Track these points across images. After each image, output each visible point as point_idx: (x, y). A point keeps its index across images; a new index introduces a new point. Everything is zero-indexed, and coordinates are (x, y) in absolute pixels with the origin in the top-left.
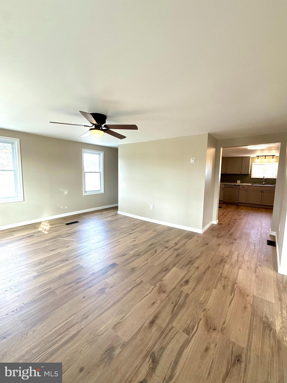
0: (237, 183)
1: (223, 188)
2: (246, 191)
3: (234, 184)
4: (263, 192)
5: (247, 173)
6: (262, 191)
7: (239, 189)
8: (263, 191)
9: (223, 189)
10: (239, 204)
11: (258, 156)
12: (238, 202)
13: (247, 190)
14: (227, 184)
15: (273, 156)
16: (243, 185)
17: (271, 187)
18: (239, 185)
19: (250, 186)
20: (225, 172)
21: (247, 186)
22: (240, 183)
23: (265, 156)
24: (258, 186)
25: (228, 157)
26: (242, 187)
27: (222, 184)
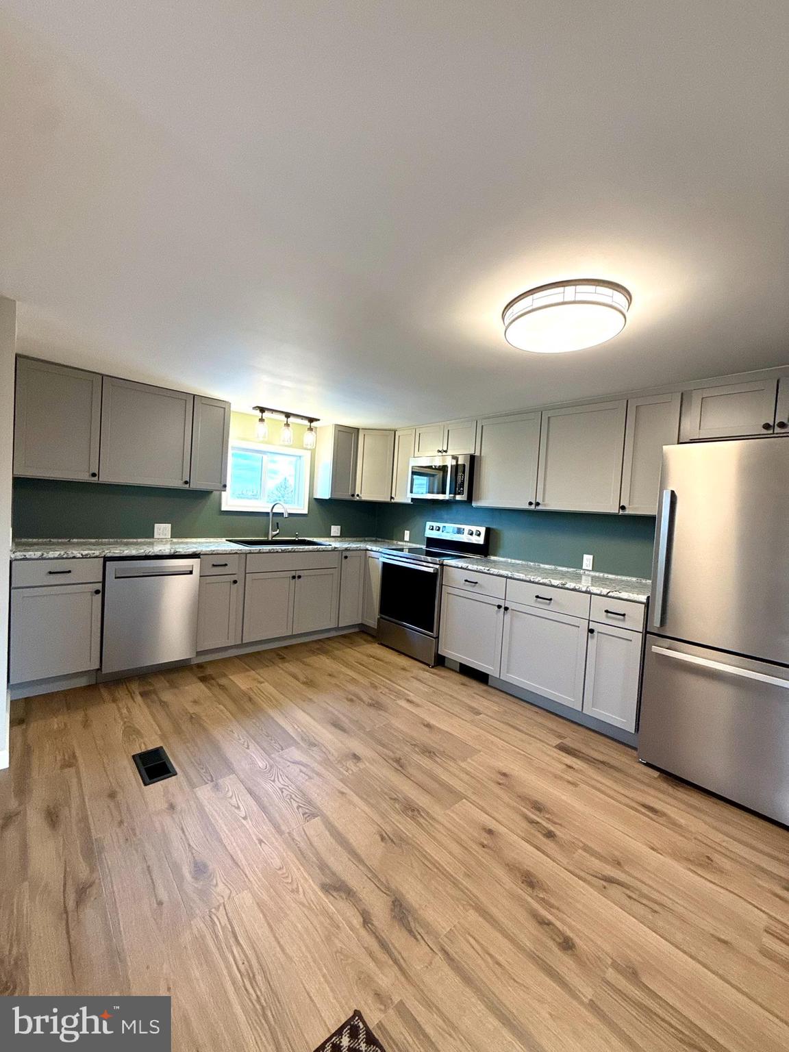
0: (156, 536)
1: (99, 587)
2: (235, 582)
4: (299, 577)
6: (293, 573)
8: (298, 573)
9: (97, 592)
11: (262, 410)
13: (234, 578)
14: (128, 555)
15: (311, 420)
16: (215, 554)
17: (324, 551)
18: (198, 553)
19: (250, 553)
20: (94, 475)
21: (236, 553)
22: (172, 537)
23: (288, 415)
24: (280, 551)
25: (107, 376)
26: (214, 565)
27: (84, 557)
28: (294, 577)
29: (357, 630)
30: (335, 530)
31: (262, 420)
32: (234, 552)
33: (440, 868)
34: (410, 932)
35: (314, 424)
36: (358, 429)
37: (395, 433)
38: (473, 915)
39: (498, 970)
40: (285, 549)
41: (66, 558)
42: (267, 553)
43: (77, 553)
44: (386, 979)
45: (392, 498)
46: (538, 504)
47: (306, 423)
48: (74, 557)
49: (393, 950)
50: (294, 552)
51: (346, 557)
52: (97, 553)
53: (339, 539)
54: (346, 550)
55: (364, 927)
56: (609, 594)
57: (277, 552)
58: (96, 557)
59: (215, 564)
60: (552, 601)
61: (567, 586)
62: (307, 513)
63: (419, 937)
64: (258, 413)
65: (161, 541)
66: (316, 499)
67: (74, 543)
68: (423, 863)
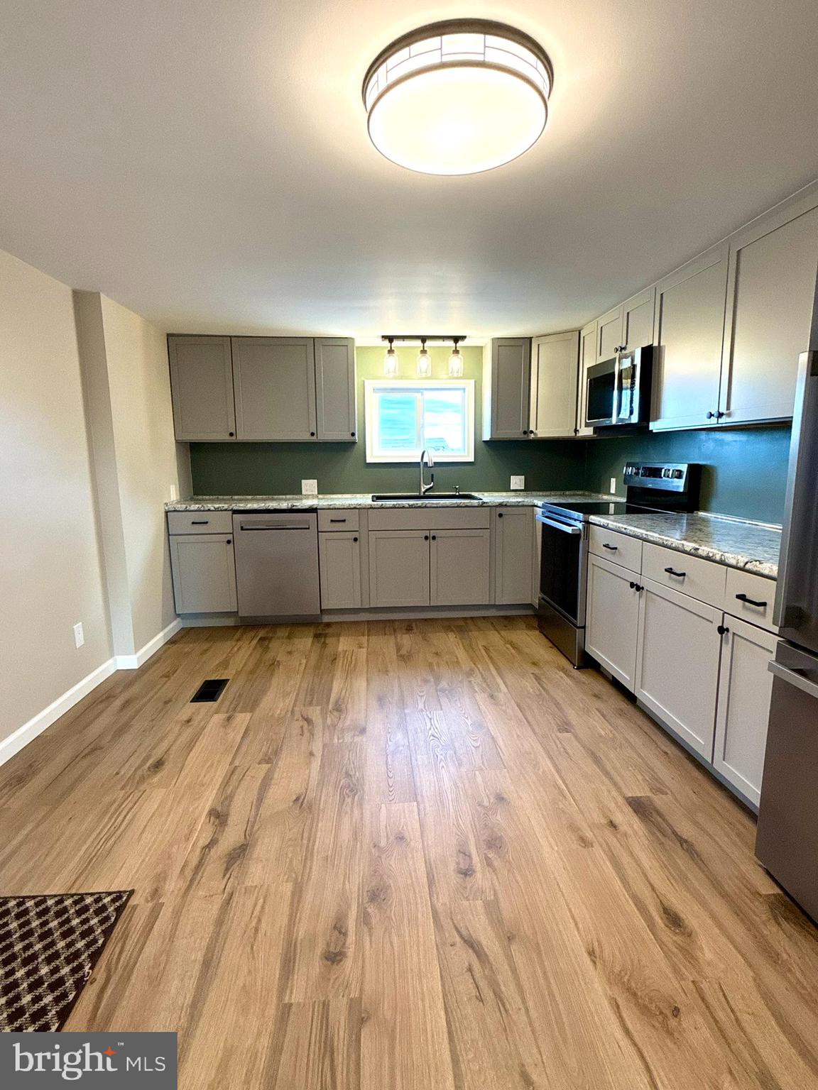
0: (304, 493)
1: (230, 537)
2: (356, 540)
3: (284, 505)
4: (434, 538)
5: (347, 437)
6: (427, 533)
7: (318, 532)
8: (433, 533)
9: (229, 542)
10: (326, 619)
11: (391, 339)
12: (321, 610)
13: (356, 535)
14: (251, 508)
15: (456, 339)
16: (332, 509)
17: (467, 506)
18: (315, 507)
19: (370, 508)
20: (231, 434)
21: (355, 508)
22: (319, 493)
23: (424, 339)
24: (407, 506)
25: (235, 336)
26: (332, 521)
27: (216, 510)
28: (426, 538)
29: (530, 612)
30: (517, 482)
31: (391, 351)
32: (352, 507)
33: (311, 841)
34: (227, 869)
35: (460, 344)
36: (531, 338)
37: (580, 333)
38: (287, 888)
39: (250, 932)
40: (414, 504)
41: (204, 511)
42: (391, 508)
43: (211, 506)
44: (173, 886)
45: (576, 431)
46: (720, 415)
47: (451, 343)
48: (209, 510)
49: (200, 874)
50: (426, 507)
51: (501, 515)
52: (226, 506)
53: (522, 493)
54: (501, 505)
55: (203, 849)
56: (748, 566)
57: (403, 507)
58: (226, 510)
59: (334, 519)
60: (686, 577)
61: (700, 552)
62: (473, 460)
63: (228, 876)
64: (387, 343)
65: (307, 497)
66: (484, 441)
67: (235, 500)
68: (303, 832)
